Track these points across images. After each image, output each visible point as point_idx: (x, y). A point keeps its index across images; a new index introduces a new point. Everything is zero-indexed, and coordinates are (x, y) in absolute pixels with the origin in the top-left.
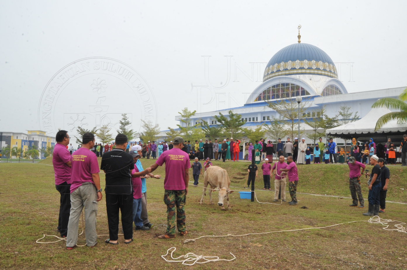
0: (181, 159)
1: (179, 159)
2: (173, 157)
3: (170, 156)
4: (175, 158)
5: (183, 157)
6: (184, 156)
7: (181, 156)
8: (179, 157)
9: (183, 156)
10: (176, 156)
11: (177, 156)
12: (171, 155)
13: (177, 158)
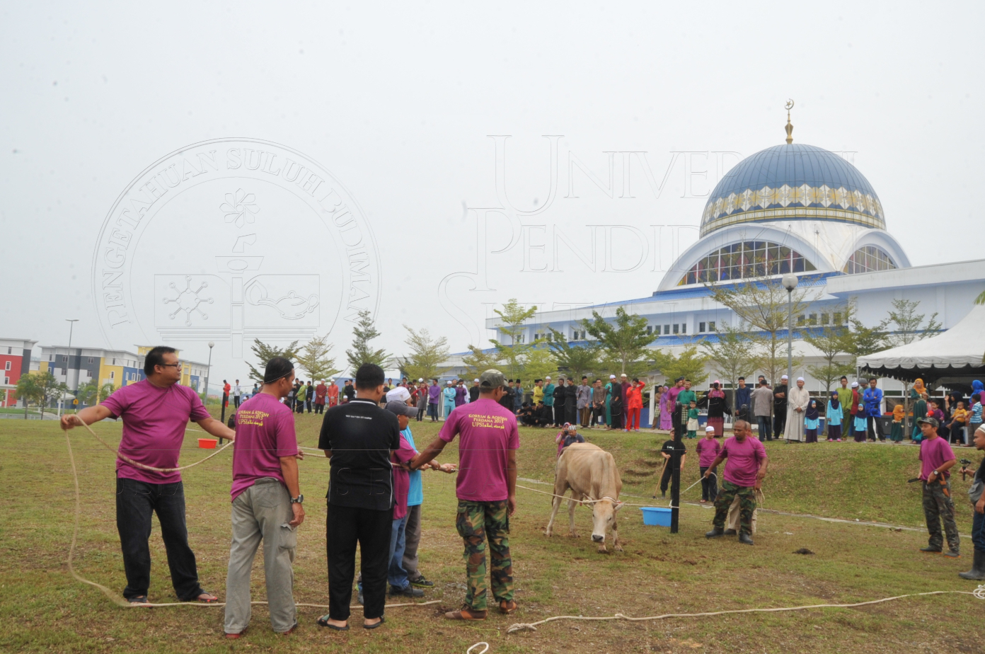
0: (499, 424)
1: (494, 424)
2: (480, 420)
3: (473, 418)
4: (485, 423)
5: (504, 421)
6: (506, 419)
7: (498, 419)
8: (493, 420)
9: (503, 419)
10: (486, 418)
11: (489, 417)
12: (476, 416)
13: (490, 424)
